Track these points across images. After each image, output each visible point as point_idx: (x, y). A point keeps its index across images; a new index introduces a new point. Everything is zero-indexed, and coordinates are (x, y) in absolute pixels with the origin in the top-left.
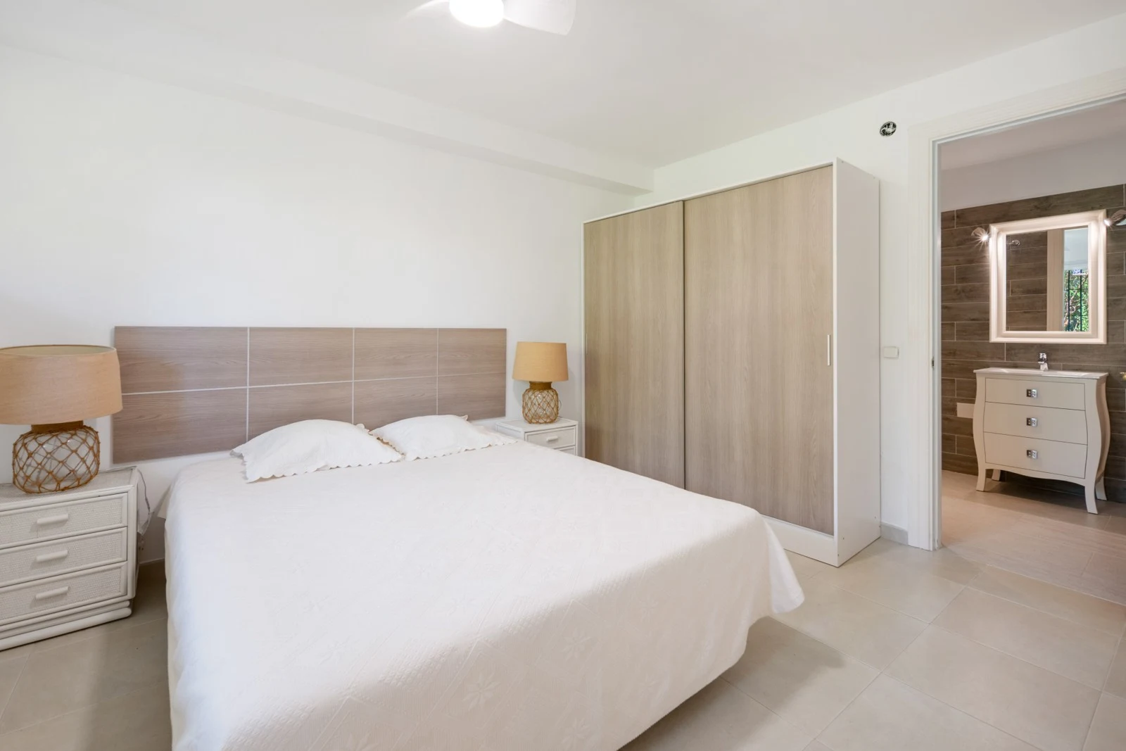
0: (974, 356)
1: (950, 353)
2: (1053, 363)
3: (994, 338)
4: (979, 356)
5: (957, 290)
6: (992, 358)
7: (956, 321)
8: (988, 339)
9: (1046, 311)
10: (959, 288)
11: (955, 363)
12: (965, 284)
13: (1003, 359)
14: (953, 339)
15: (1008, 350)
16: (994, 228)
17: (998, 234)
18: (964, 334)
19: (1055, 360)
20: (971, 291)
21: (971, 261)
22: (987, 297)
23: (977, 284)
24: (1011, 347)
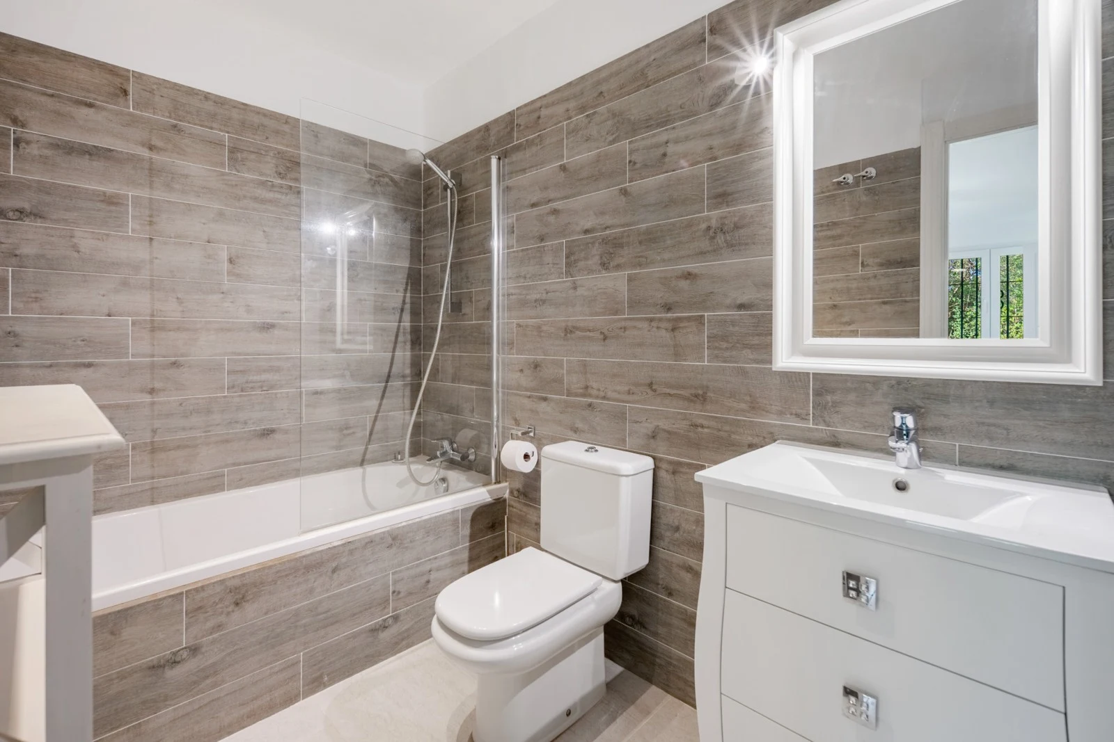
0: (743, 406)
1: (696, 396)
2: (930, 440)
3: (785, 358)
4: (754, 407)
5: (709, 228)
6: (781, 414)
7: (706, 309)
8: (770, 362)
9: (919, 301)
10: (714, 223)
11: (705, 423)
12: (725, 210)
13: (805, 419)
14: (701, 359)
15: (818, 393)
16: (785, 38)
17: (795, 56)
18: (724, 345)
19: (937, 430)
20: (737, 227)
21: (738, 147)
22: (767, 244)
23: (750, 208)
24: (826, 385)
